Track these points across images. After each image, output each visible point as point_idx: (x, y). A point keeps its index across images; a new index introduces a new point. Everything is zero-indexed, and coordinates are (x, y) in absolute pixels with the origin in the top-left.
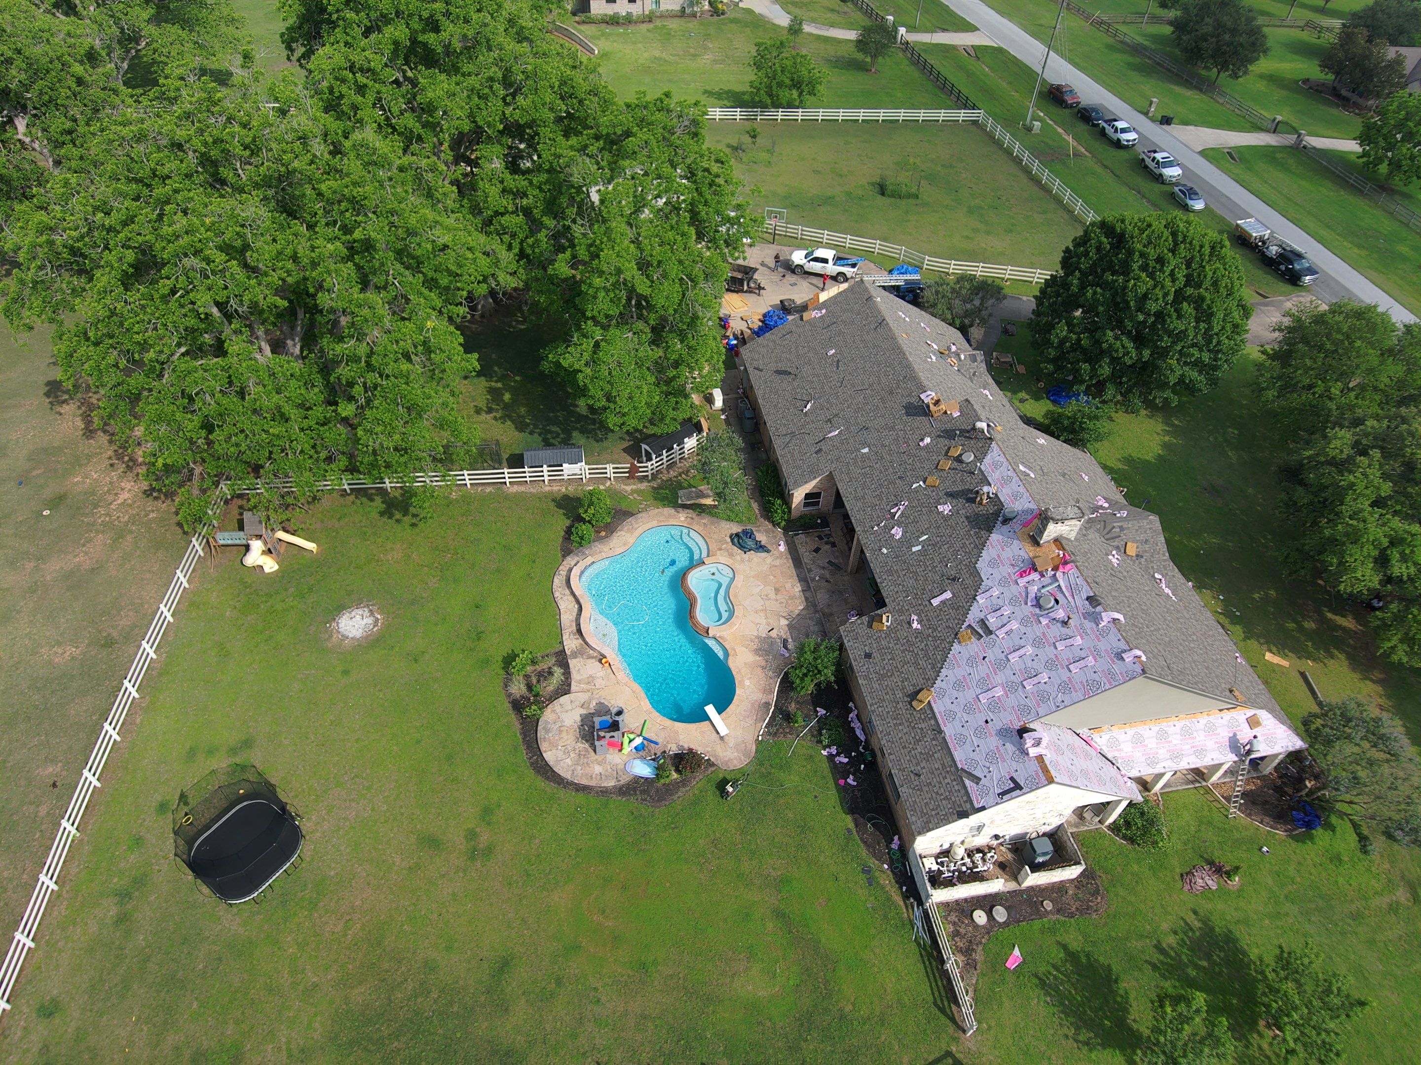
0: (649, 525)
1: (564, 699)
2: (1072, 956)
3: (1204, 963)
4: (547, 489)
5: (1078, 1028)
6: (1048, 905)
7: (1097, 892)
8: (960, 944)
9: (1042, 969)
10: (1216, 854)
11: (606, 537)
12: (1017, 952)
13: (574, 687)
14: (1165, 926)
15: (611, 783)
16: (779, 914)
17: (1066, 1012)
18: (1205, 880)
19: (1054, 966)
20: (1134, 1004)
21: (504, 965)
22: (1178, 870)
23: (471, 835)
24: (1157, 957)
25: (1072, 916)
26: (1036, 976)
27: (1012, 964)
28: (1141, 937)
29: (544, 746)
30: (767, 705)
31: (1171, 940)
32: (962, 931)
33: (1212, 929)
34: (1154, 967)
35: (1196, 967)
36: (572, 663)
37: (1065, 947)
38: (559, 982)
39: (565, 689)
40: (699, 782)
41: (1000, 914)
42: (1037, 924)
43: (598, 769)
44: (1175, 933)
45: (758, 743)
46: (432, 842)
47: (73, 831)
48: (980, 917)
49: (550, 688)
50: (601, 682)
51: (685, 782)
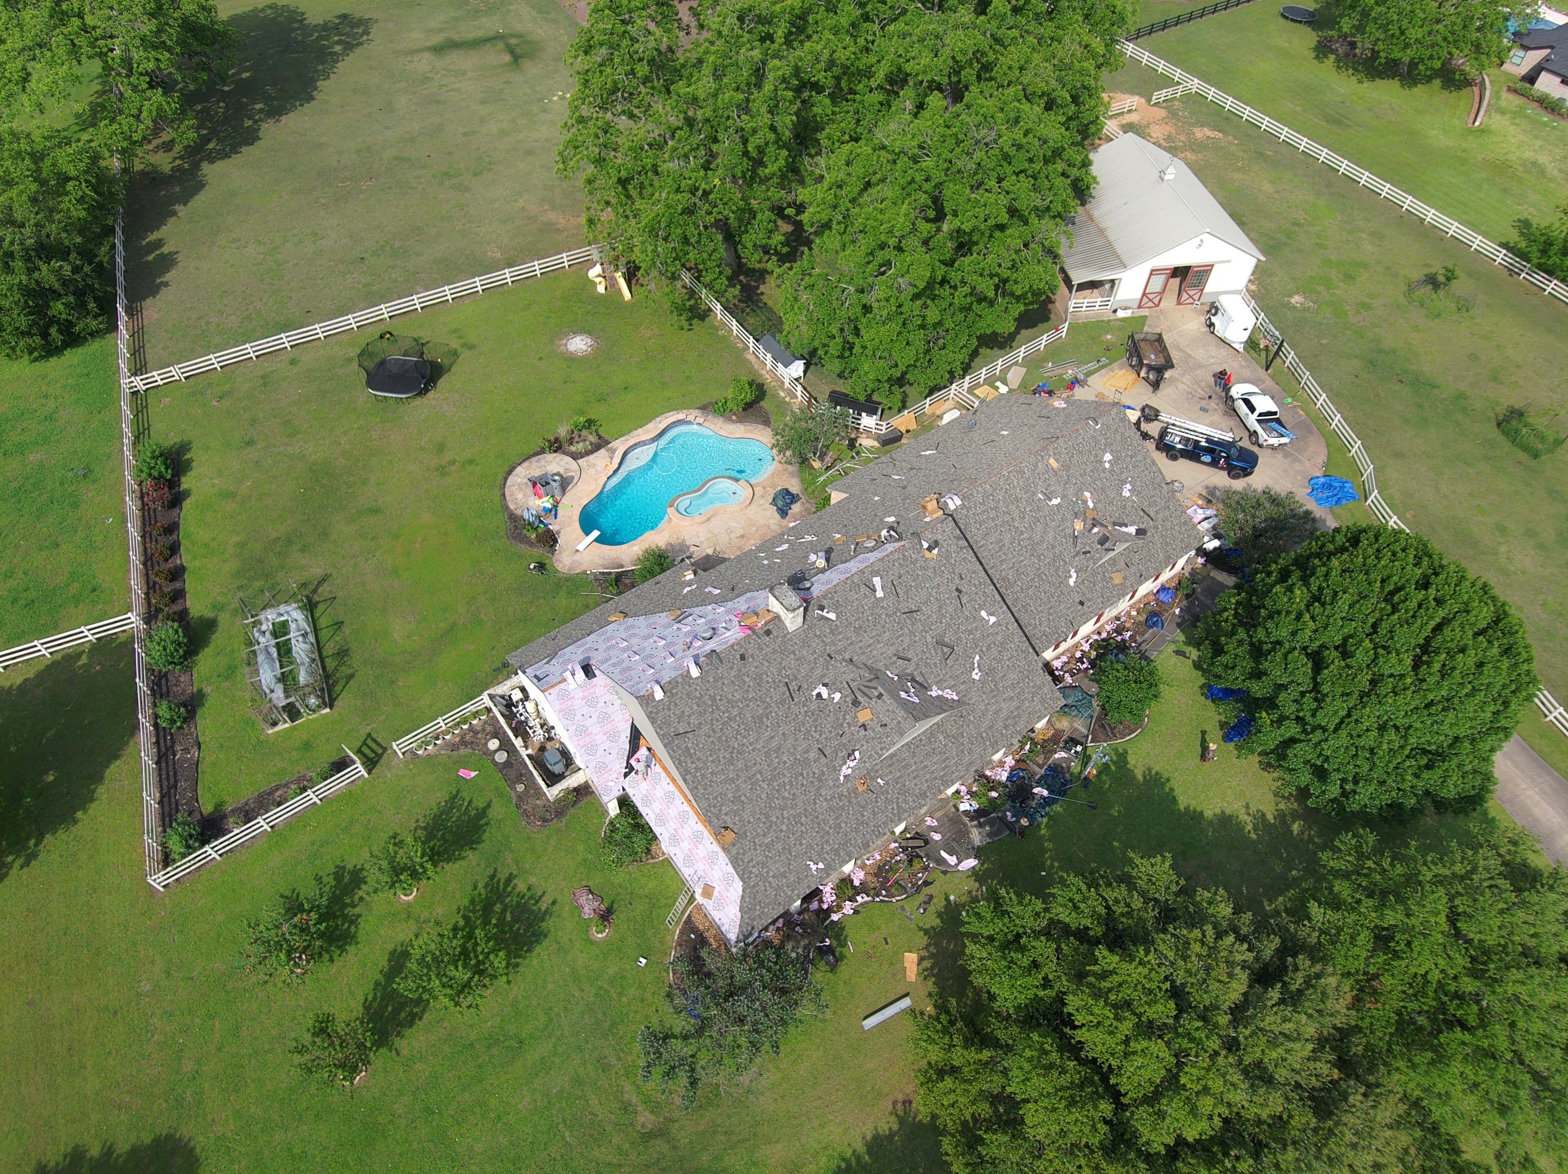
0: (761, 439)
1: (569, 459)
2: (483, 813)
3: (509, 917)
4: (764, 372)
5: (425, 828)
6: (520, 788)
7: (545, 820)
8: (468, 737)
9: (465, 795)
10: (622, 916)
11: (733, 421)
12: (473, 774)
13: (580, 461)
14: (533, 880)
15: (512, 507)
16: (452, 627)
17: (436, 817)
18: (589, 906)
19: (470, 802)
20: (457, 865)
21: (376, 511)
22: (591, 884)
23: (453, 462)
24: (502, 876)
25: (518, 806)
26: (458, 792)
27: (462, 773)
28: (517, 861)
29: (525, 464)
30: (622, 566)
31: (521, 887)
32: (479, 736)
33: (543, 920)
34: (492, 877)
35: (504, 911)
36: (603, 451)
37: (489, 806)
38: (372, 539)
39: (576, 456)
40: (539, 552)
41: (501, 757)
42: (503, 784)
43: (520, 496)
44: (529, 889)
45: (584, 572)
46: (441, 448)
47: (386, 316)
48: (494, 744)
49: (573, 449)
50: (592, 471)
51: (531, 544)
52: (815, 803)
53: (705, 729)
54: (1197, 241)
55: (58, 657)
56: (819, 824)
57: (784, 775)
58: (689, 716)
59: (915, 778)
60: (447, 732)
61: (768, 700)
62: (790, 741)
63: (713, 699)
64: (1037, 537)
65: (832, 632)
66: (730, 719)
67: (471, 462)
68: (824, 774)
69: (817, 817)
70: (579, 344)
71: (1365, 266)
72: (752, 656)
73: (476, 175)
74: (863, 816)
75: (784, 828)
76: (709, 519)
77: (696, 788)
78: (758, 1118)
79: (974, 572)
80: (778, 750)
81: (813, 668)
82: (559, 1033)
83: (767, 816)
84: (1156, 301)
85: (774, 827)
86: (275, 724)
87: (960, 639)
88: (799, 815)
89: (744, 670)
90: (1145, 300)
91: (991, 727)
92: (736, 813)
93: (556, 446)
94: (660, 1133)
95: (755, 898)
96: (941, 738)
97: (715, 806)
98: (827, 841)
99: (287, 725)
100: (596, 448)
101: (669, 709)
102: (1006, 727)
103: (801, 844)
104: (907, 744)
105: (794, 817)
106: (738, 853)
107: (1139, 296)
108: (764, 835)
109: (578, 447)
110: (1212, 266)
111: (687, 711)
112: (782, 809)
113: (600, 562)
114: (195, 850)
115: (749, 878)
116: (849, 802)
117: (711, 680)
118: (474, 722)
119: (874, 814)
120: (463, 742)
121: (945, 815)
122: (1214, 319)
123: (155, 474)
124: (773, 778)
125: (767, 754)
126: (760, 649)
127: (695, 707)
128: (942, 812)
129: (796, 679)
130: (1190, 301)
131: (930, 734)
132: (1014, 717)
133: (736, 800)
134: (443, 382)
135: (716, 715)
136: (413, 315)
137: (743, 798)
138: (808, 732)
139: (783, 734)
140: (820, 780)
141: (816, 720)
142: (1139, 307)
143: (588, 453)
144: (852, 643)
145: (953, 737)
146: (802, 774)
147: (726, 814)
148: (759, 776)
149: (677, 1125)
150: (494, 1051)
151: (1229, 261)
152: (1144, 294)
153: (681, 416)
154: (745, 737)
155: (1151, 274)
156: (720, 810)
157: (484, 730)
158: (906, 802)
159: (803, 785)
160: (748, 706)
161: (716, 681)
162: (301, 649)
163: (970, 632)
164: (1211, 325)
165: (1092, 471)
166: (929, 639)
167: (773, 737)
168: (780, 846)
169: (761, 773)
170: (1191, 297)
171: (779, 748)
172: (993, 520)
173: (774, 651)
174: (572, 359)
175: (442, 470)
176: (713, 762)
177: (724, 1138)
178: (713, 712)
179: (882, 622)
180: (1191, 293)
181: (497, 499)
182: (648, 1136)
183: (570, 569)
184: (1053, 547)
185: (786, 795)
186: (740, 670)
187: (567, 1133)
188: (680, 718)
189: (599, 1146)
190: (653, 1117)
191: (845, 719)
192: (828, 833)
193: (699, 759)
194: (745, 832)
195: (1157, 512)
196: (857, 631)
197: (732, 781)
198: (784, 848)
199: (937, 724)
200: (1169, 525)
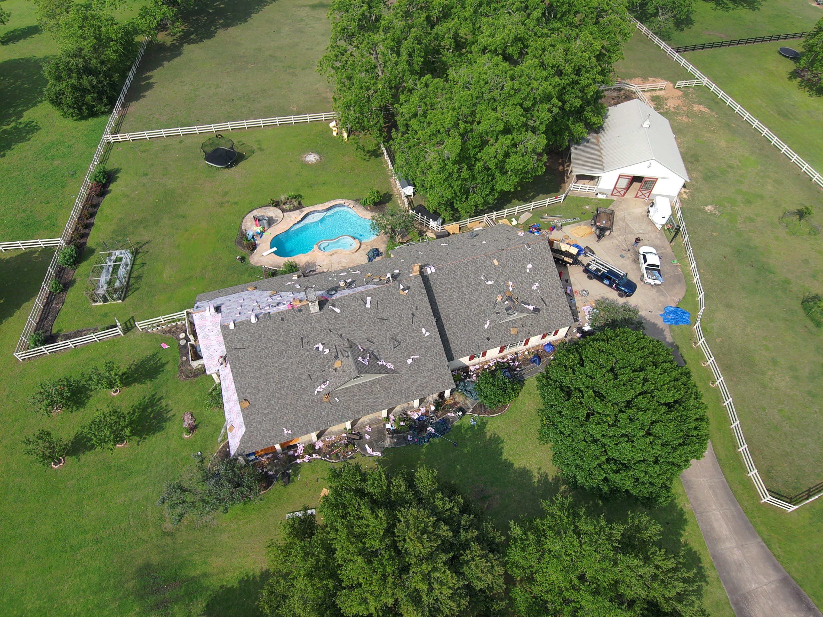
1: (280, 211)
2: (163, 365)
3: (152, 416)
4: (395, 189)
5: (136, 365)
6: (184, 359)
7: (188, 377)
8: (173, 329)
9: (159, 355)
10: (200, 430)
11: (367, 210)
12: (167, 347)
13: (285, 213)
14: (170, 402)
15: (243, 228)
16: (190, 277)
17: (143, 362)
18: (188, 421)
19: (160, 359)
20: (141, 386)
21: (184, 217)
22: (194, 412)
24: (158, 397)
25: (179, 367)
26: (157, 353)
27: (163, 345)
28: (167, 392)
29: (259, 209)
30: (280, 267)
31: (164, 404)
32: (178, 330)
33: (166, 421)
34: (153, 396)
35: (151, 412)
36: (297, 211)
37: (167, 363)
38: (176, 229)
39: (284, 211)
40: (245, 252)
41: (183, 342)
42: (178, 355)
43: (248, 223)
44: (166, 406)
45: (261, 266)
46: (226, 194)
47: (230, 128)
48: (182, 336)
49: (284, 207)
50: (288, 219)
51: (244, 247)
52: (297, 401)
53: (251, 349)
54: (648, 163)
55: (27, 250)
56: (296, 411)
57: (285, 383)
58: (245, 341)
59: (357, 403)
60: (164, 325)
61: (289, 344)
62: (294, 367)
63: (260, 336)
64: (473, 299)
65: (335, 318)
66: (266, 348)
67: (236, 203)
68: (307, 388)
69: (296, 408)
70: (312, 158)
71: (761, 197)
72: (288, 320)
73: (303, 69)
74: (321, 414)
75: (277, 408)
76: (332, 255)
77: (237, 376)
78: (217, 543)
79: (425, 307)
80: (286, 370)
81: (318, 334)
82: (149, 474)
83: (270, 400)
84: (622, 193)
85: (271, 406)
86: (95, 301)
87: (406, 339)
88: (287, 404)
89: (281, 326)
90: (615, 191)
91: (408, 388)
92: (254, 394)
93: (276, 204)
94: (171, 534)
95: (250, 438)
96: (378, 386)
97: (244, 388)
98: (298, 421)
99: (101, 304)
100: (295, 209)
101: (235, 335)
102: (417, 391)
103: (283, 419)
104: (358, 385)
105: (284, 405)
106: (248, 414)
107: (612, 189)
108: (265, 409)
109: (287, 207)
110: (657, 179)
111: (244, 338)
112: (278, 399)
113: (271, 263)
114: (38, 347)
115: (250, 427)
116: (316, 405)
117: (262, 326)
118: (179, 323)
119: (328, 415)
120: (170, 331)
121: (378, 428)
122: (651, 209)
123: (98, 179)
124: (279, 382)
125: (280, 370)
126: (293, 317)
127: (249, 337)
128: (377, 426)
129: (308, 337)
130: (643, 196)
131: (373, 383)
132: (423, 387)
133: (256, 388)
134: (241, 165)
135: (259, 344)
136: (243, 130)
137: (260, 388)
138: (306, 365)
139: (292, 363)
140: (304, 390)
141: (312, 360)
142: (612, 194)
143: (290, 210)
144: (344, 327)
145: (385, 388)
146: (295, 385)
147: (248, 393)
148: (272, 379)
149: (180, 533)
150: (118, 473)
151: (667, 178)
152: (615, 188)
153: (342, 202)
154: (271, 359)
155: (619, 177)
156: (246, 391)
157: (181, 328)
158: (347, 413)
159: (294, 390)
160: (277, 344)
161: (264, 327)
162: (122, 272)
163: (413, 337)
164: (648, 212)
165: (518, 272)
166: (388, 335)
167: (286, 363)
168: (271, 416)
169: (273, 378)
170: (643, 194)
171: (287, 369)
172: (451, 284)
173: (301, 321)
174: (306, 165)
175: (221, 204)
176: (250, 366)
177: (197, 547)
178: (257, 342)
179: (365, 321)
180: (644, 192)
181: (239, 223)
182: (165, 534)
183: (256, 263)
184: (481, 306)
185: (283, 392)
186: (279, 325)
187: (131, 520)
188: (239, 341)
189: (142, 531)
190: (171, 526)
191: (328, 363)
192: (299, 417)
193: (243, 363)
194: (255, 405)
195: (550, 302)
196: (349, 322)
197: (257, 378)
198: (273, 418)
199: (378, 379)
200: (555, 310)
